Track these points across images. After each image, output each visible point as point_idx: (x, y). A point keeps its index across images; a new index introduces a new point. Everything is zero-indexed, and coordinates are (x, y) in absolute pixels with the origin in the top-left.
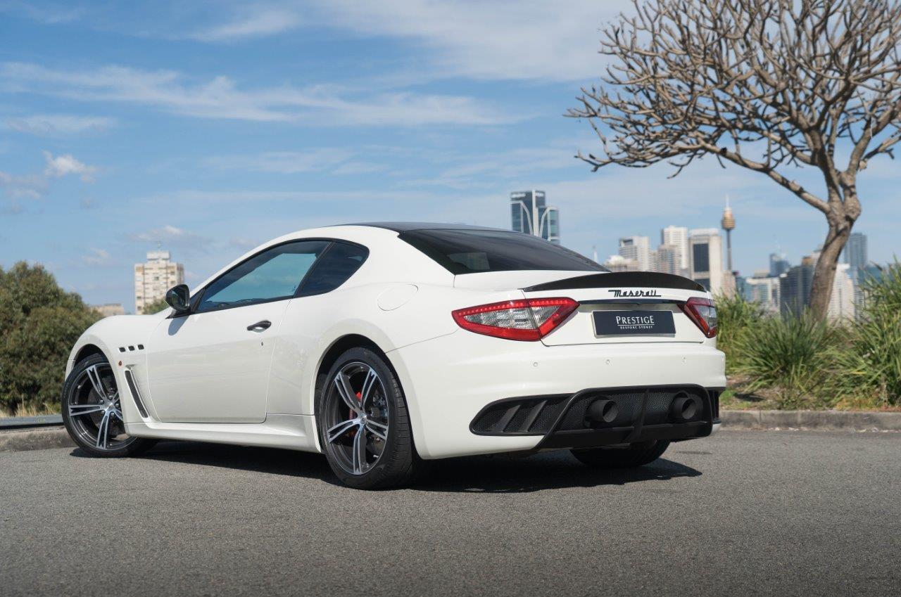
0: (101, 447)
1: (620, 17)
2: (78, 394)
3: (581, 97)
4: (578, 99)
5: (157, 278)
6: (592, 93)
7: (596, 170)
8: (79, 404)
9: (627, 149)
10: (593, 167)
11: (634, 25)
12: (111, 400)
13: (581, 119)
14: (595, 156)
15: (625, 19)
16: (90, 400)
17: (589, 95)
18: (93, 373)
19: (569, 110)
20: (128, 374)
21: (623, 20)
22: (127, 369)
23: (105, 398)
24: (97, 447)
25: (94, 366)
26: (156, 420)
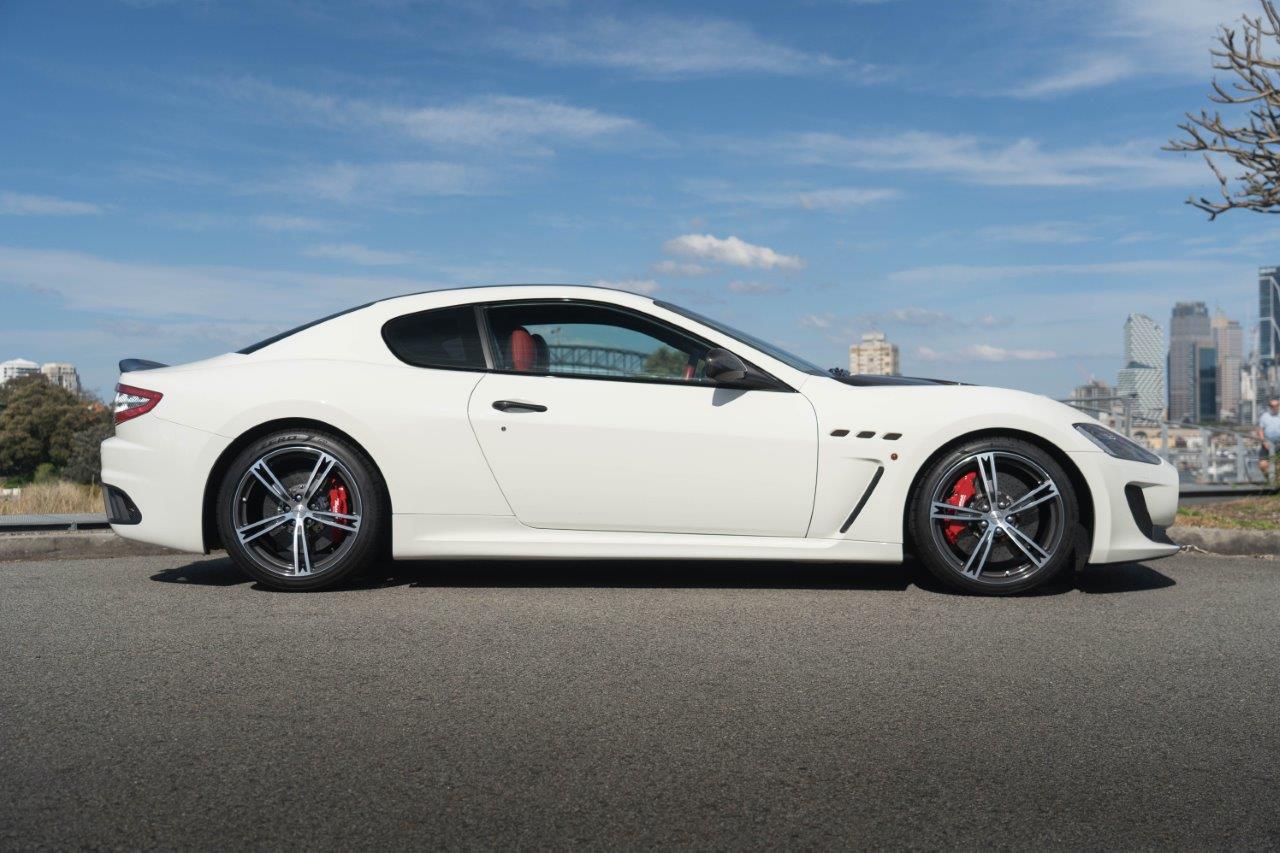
1: (1244, 20)
3: (1185, 125)
4: (1181, 127)
5: (872, 360)
6: (1200, 118)
7: (1213, 218)
9: (1256, 189)
10: (1210, 215)
11: (1258, 27)
13: (1187, 152)
14: (1208, 200)
15: (1249, 23)
17: (1197, 122)
19: (1172, 142)
21: (1247, 25)
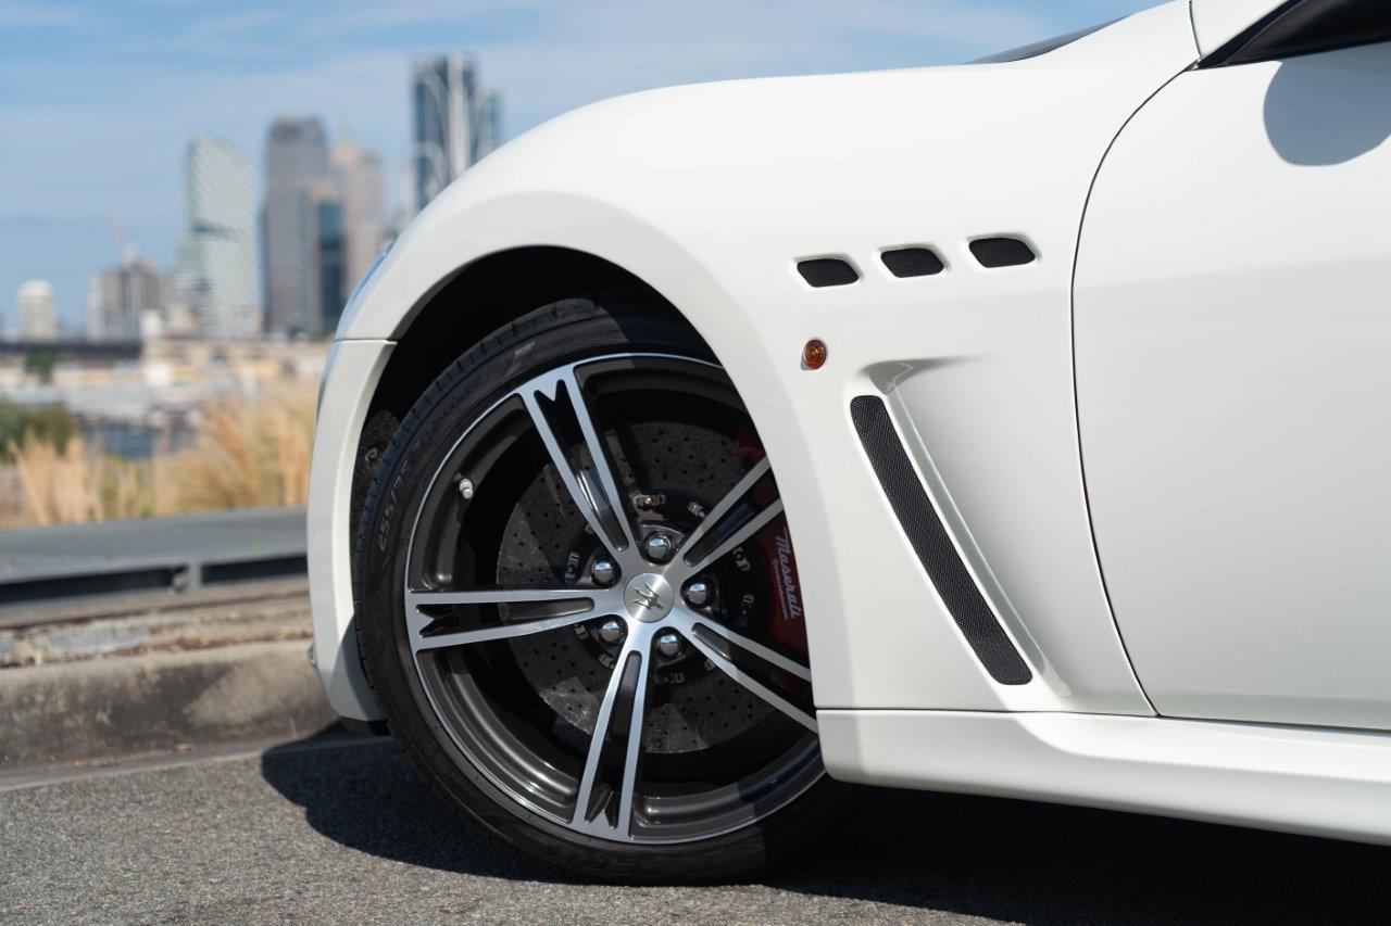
0: (600, 827)
2: (453, 527)
8: (457, 586)
12: (662, 560)
16: (508, 558)
18: (558, 409)
20: (868, 414)
22: (870, 389)
23: (627, 556)
24: (579, 823)
25: (566, 373)
26: (1087, 696)
